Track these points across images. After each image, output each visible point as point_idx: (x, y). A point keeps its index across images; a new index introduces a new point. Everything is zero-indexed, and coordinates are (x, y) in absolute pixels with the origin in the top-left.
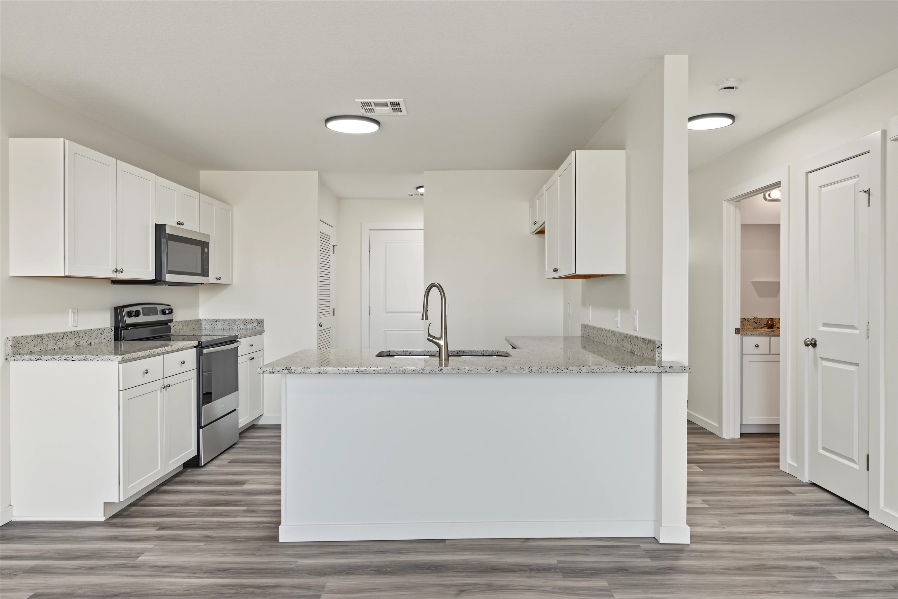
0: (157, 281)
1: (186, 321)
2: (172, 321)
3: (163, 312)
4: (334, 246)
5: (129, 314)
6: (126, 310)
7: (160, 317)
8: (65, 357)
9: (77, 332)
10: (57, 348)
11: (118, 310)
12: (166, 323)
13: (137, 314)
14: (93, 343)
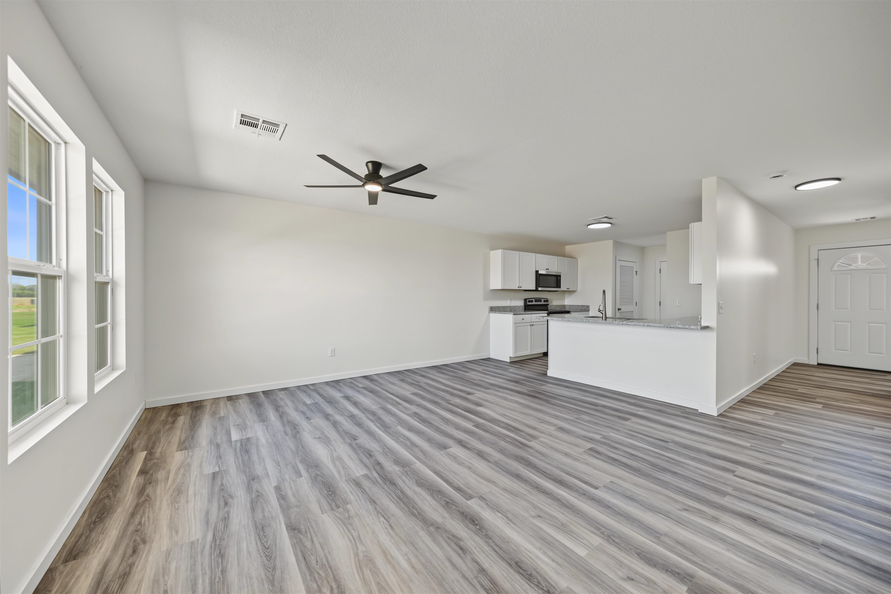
0: (536, 290)
1: (557, 305)
2: (548, 305)
3: (544, 301)
4: (636, 272)
5: (529, 301)
6: (528, 300)
7: (543, 303)
8: (501, 312)
9: (510, 306)
10: (504, 310)
11: (525, 300)
12: (547, 305)
13: (532, 301)
14: (516, 310)
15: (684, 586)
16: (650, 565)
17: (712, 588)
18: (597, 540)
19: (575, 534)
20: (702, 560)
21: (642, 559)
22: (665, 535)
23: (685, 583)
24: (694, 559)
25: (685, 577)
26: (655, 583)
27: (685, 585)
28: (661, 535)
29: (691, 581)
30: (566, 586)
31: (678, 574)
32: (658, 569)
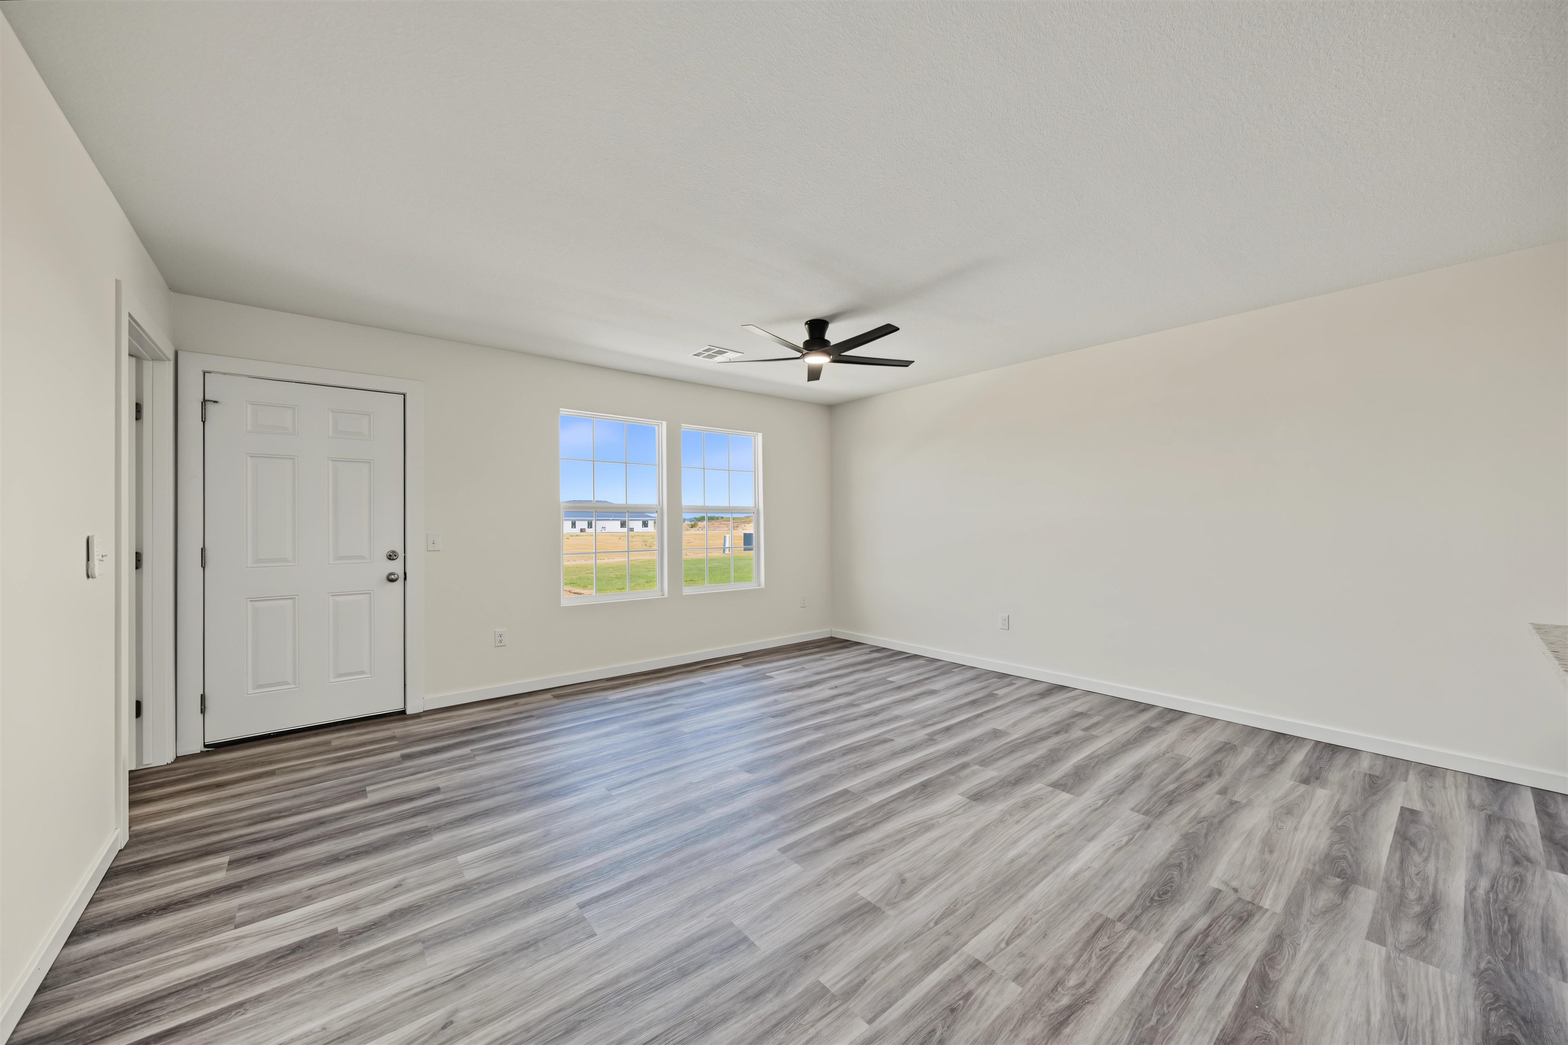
15: (345, 930)
16: (396, 911)
17: (313, 958)
18: (470, 875)
19: (495, 859)
20: (349, 973)
21: (410, 907)
22: (421, 954)
23: (344, 934)
24: (358, 967)
25: (351, 937)
26: (373, 905)
27: (344, 932)
28: (426, 948)
29: (342, 940)
30: (433, 839)
31: (360, 934)
32: (385, 916)
